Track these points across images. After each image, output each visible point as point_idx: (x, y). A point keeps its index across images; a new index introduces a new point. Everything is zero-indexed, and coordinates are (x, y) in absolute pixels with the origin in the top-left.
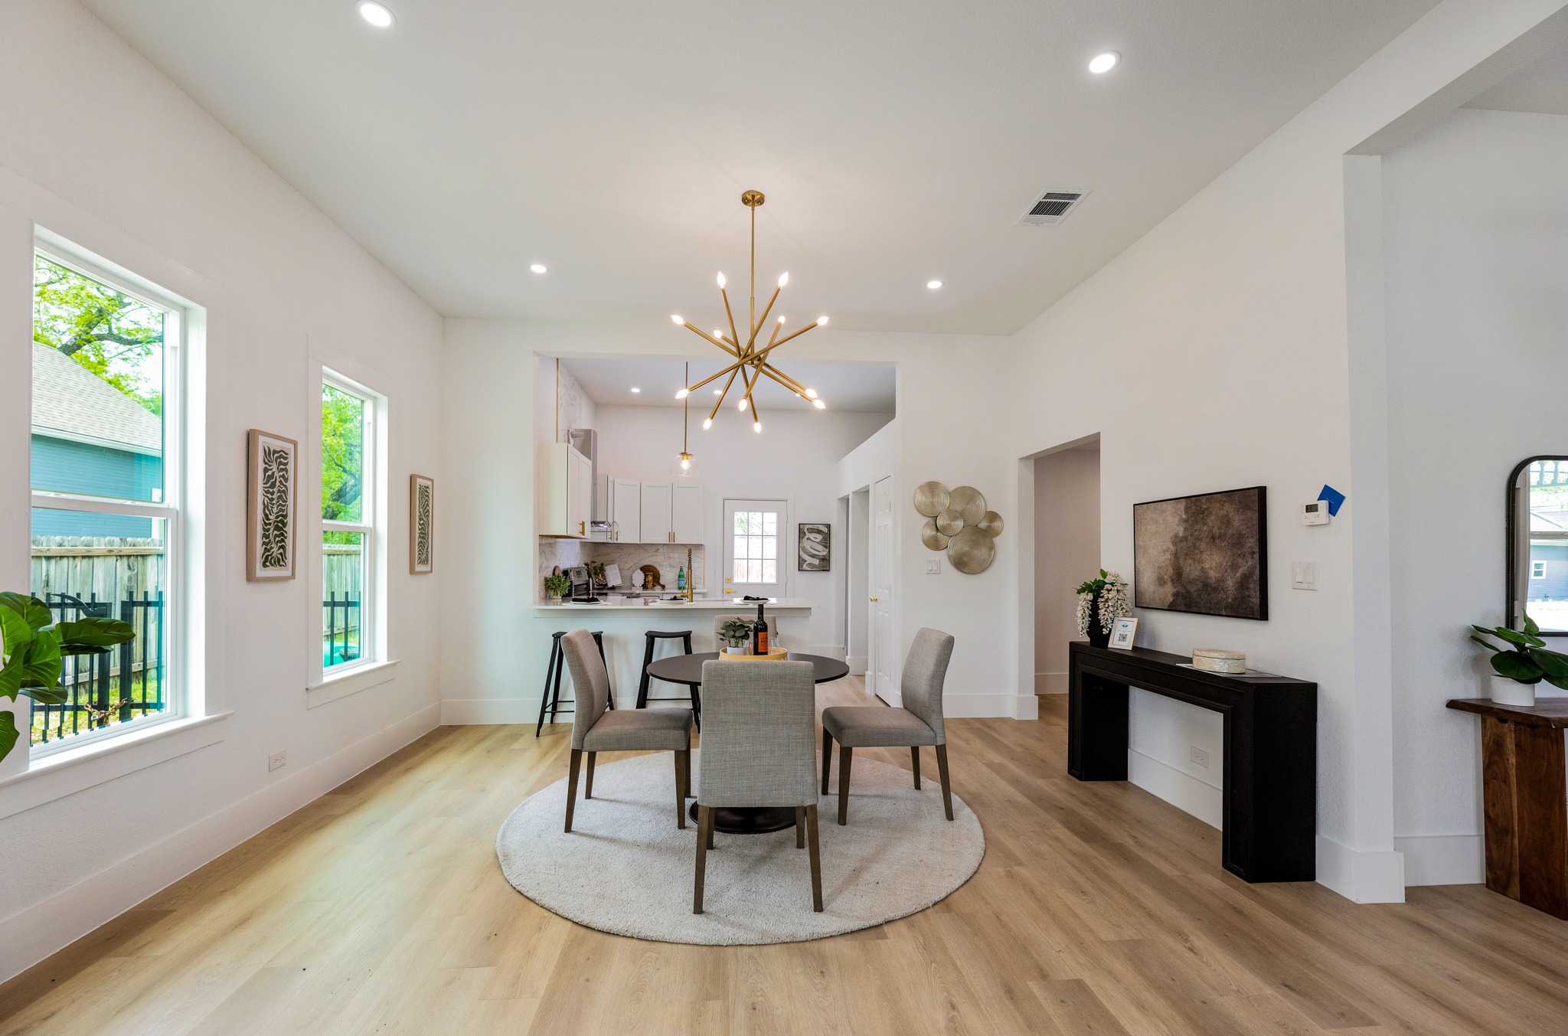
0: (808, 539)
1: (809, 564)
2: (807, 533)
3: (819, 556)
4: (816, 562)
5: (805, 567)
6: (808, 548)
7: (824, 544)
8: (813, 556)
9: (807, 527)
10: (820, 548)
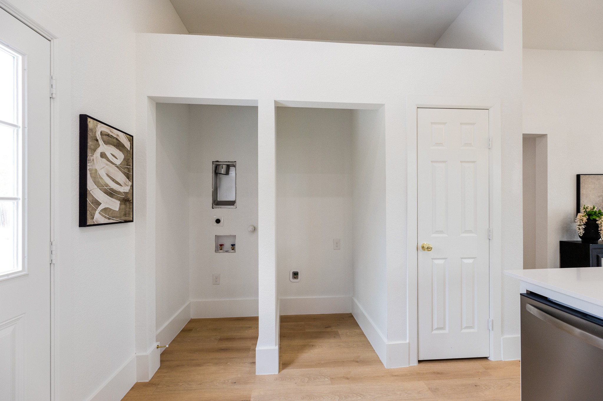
0: (103, 155)
1: (106, 210)
2: (101, 142)
3: (119, 193)
4: (115, 205)
5: (98, 217)
6: (102, 173)
7: (126, 171)
8: (111, 193)
9: (101, 128)
10: (121, 177)
